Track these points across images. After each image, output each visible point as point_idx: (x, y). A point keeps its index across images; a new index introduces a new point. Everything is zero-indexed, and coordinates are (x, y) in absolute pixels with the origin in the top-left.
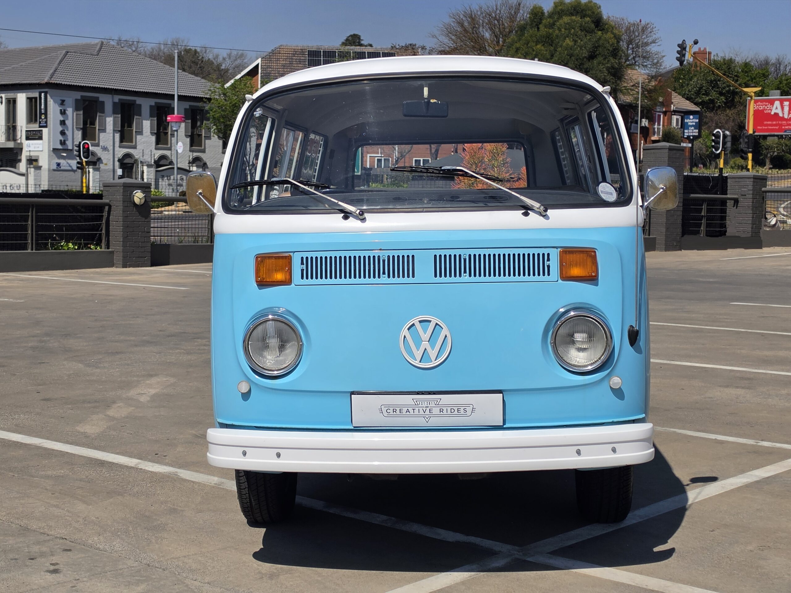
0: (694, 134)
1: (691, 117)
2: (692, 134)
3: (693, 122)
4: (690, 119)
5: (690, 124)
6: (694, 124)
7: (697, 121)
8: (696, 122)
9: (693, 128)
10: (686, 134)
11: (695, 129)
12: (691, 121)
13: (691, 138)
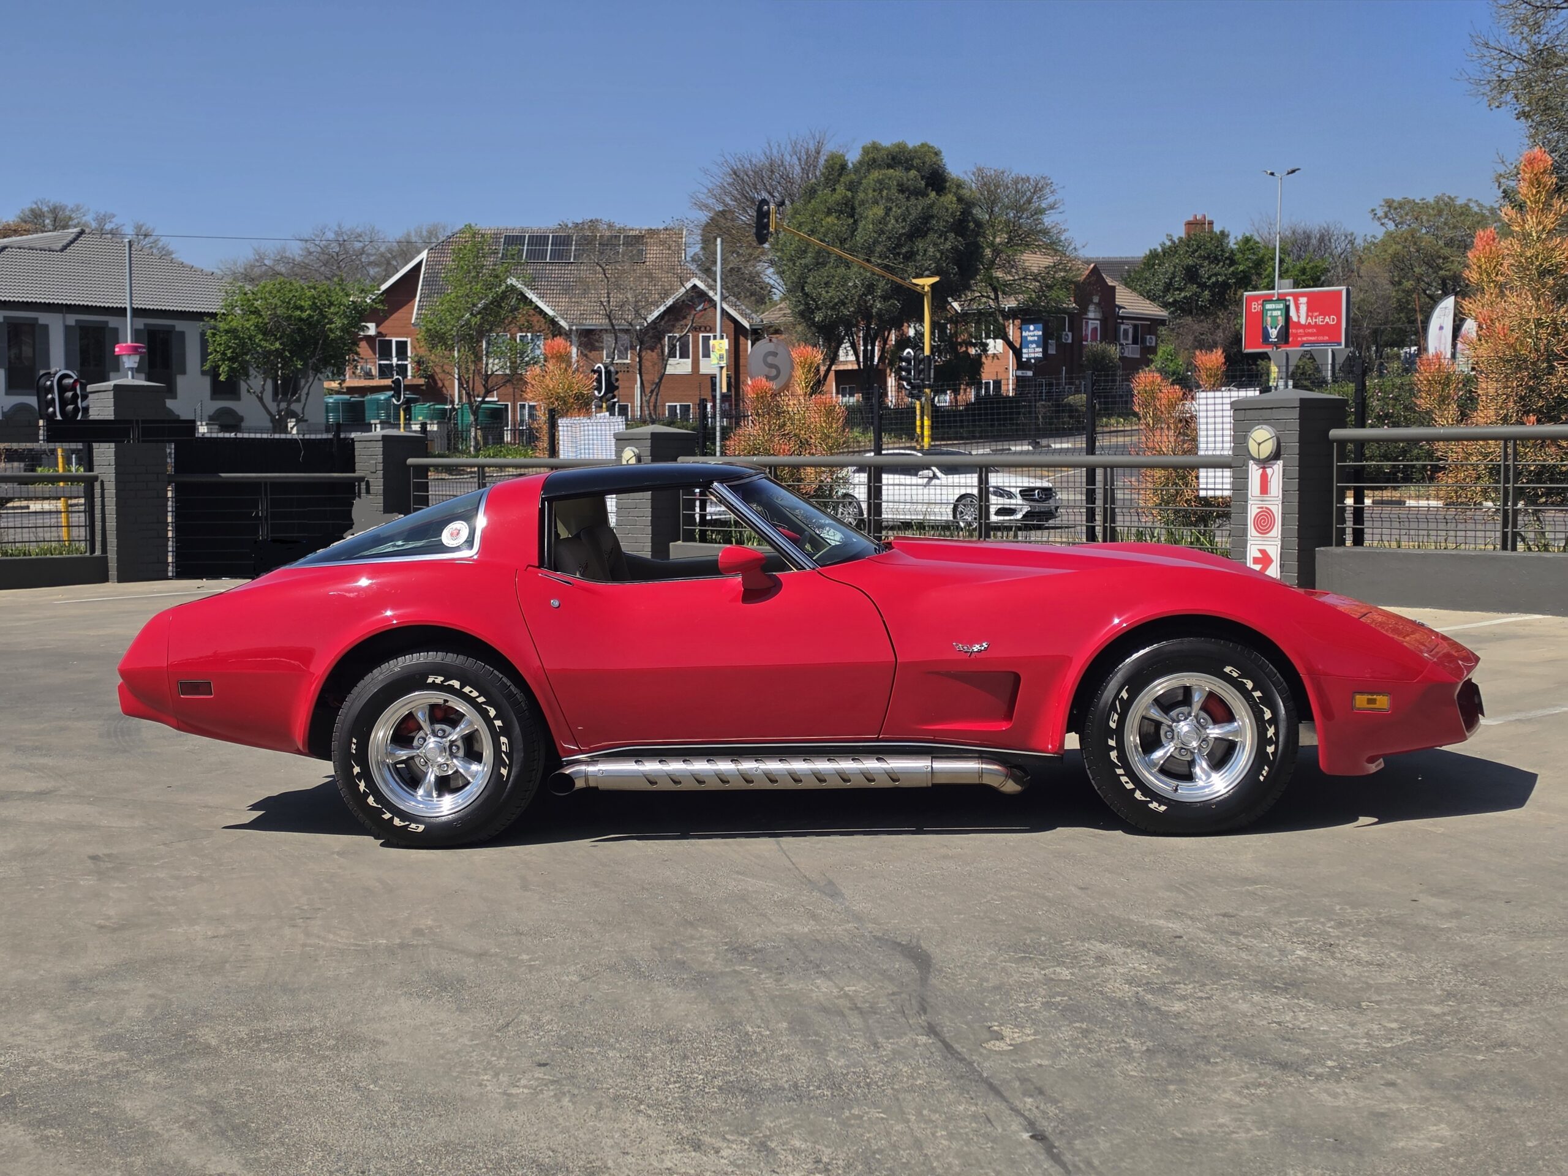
0: (1036, 355)
1: (1032, 327)
2: (1033, 355)
3: (1034, 336)
4: (1030, 331)
5: (1030, 338)
6: (1036, 338)
7: (1040, 333)
8: (1038, 336)
9: (1034, 346)
10: (1024, 356)
11: (1037, 347)
12: (1031, 333)
13: (1033, 361)
